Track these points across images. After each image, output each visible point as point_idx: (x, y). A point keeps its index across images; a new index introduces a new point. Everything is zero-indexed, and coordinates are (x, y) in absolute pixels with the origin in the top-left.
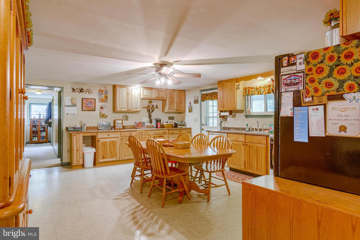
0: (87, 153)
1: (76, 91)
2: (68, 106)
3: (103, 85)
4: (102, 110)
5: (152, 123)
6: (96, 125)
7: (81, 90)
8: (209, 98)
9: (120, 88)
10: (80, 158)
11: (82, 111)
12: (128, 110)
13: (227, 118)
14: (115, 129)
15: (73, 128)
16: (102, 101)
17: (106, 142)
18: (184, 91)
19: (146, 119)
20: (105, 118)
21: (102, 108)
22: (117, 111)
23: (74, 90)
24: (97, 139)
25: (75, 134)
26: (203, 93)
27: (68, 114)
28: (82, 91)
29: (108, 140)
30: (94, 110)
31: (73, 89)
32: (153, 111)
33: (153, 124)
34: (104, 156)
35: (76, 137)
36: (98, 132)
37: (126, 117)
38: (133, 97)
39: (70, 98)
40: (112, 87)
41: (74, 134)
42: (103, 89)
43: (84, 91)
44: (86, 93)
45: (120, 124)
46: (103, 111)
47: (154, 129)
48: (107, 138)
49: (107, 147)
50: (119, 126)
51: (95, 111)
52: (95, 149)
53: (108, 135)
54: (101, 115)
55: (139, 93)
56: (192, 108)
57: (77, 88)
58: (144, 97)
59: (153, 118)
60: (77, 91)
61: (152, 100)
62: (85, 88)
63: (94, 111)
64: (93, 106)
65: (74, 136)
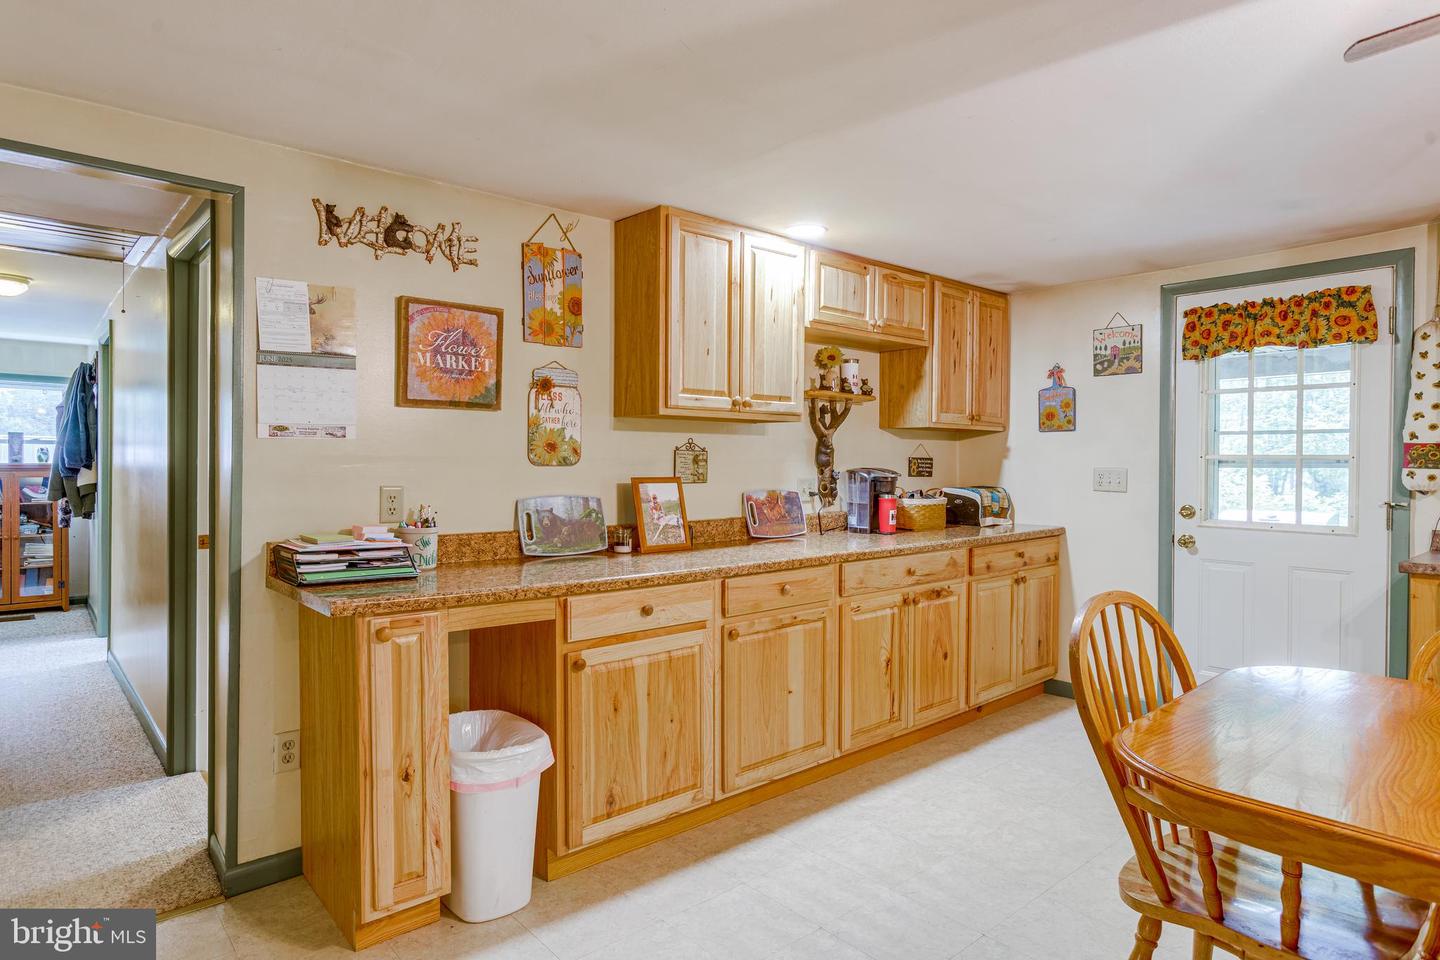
0: (488, 787)
1: (354, 229)
2: (287, 359)
3: (554, 210)
4: (544, 401)
5: (834, 496)
7: (396, 233)
9: (690, 239)
10: (430, 839)
11: (397, 404)
12: (734, 403)
14: (636, 550)
15: (341, 553)
16: (543, 330)
17: (628, 672)
18: (1003, 295)
19: (799, 476)
20: (564, 462)
21: (544, 385)
22: (670, 412)
23: (332, 221)
24: (560, 649)
25: (386, 621)
27: (282, 429)
28: (400, 235)
29: (639, 654)
30: (489, 401)
31: (329, 209)
32: (838, 419)
33: (839, 506)
34: (617, 790)
35: (398, 649)
36: (571, 591)
37: (696, 461)
38: (768, 310)
39: (300, 291)
41: (377, 622)
42: (551, 238)
43: (418, 239)
44: (429, 260)
45: (669, 509)
46: (553, 414)
48: (632, 637)
49: (634, 710)
50: (662, 523)
51: (497, 407)
52: (544, 740)
53: (646, 611)
54: (540, 442)
55: (798, 285)
56: (1070, 404)
57: (361, 211)
58: (828, 316)
59: (840, 466)
60: (360, 237)
62: (423, 218)
63: (487, 406)
64: (482, 365)
65: (380, 636)
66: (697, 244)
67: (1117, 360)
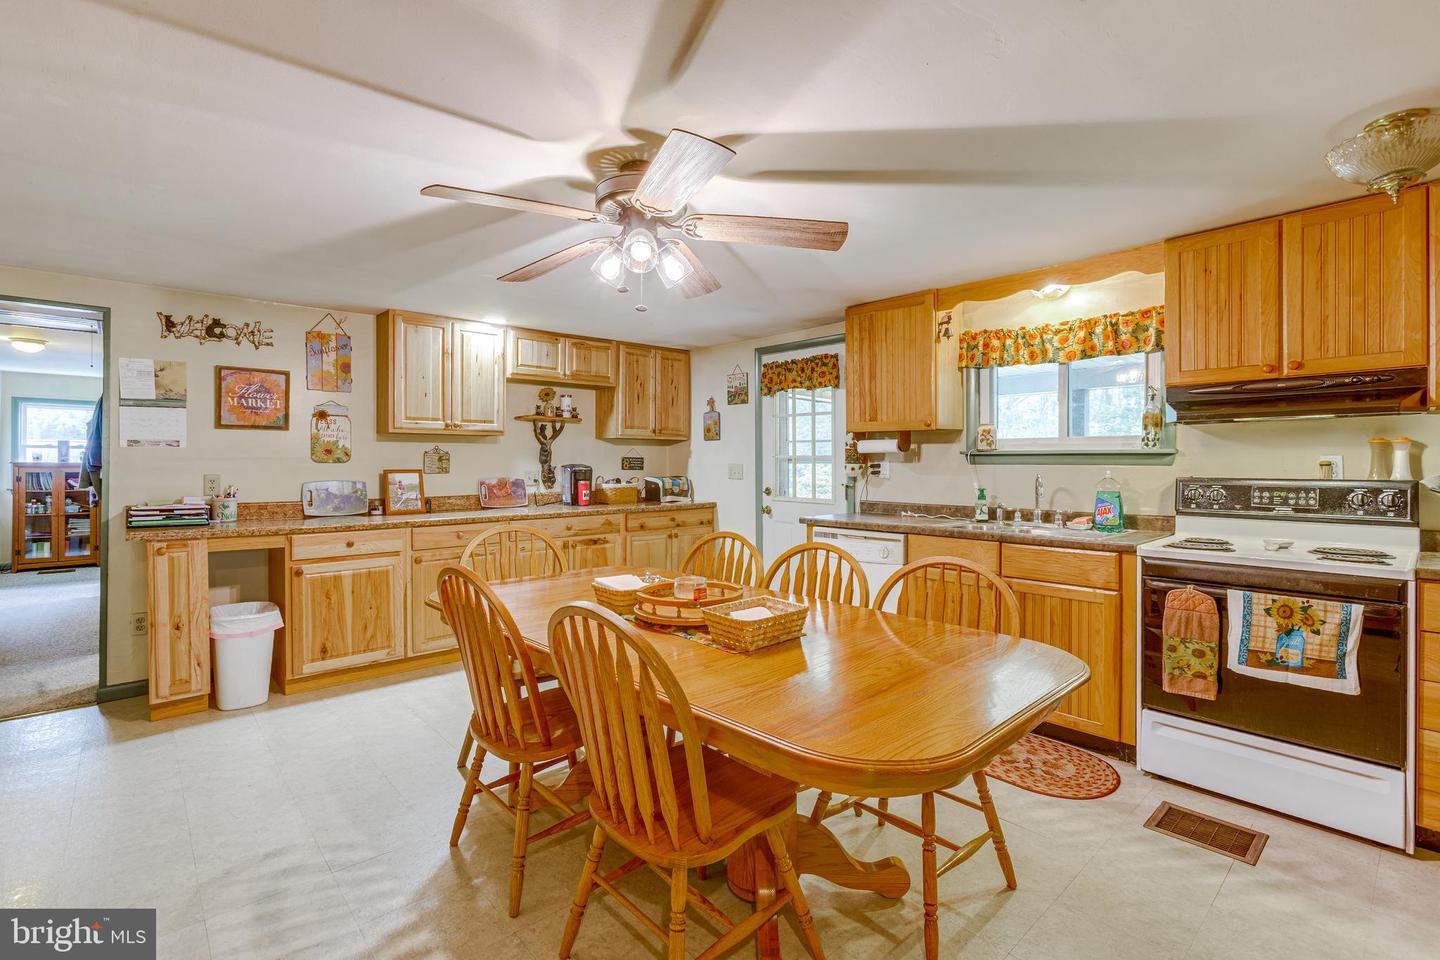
0: (230, 636)
1: (185, 329)
2: (139, 403)
3: (331, 311)
4: (322, 424)
5: (553, 482)
6: (292, 496)
7: (214, 330)
8: (799, 379)
9: (411, 329)
10: (194, 662)
11: (216, 427)
12: (447, 426)
13: (879, 466)
14: (384, 513)
15: (161, 511)
16: (323, 382)
17: (337, 579)
18: (686, 352)
19: (527, 469)
20: (339, 460)
21: (322, 415)
22: (397, 431)
23: (170, 324)
24: (288, 564)
25: (164, 544)
26: (768, 359)
27: (137, 442)
28: (217, 331)
29: (346, 569)
30: (283, 424)
31: (168, 318)
32: (556, 433)
33: (557, 488)
34: (328, 645)
35: (171, 559)
36: (292, 532)
37: (440, 459)
38: (474, 367)
39: (149, 365)
40: (371, 320)
41: (157, 545)
42: (328, 327)
43: (231, 332)
44: (239, 344)
45: (411, 488)
46: (329, 432)
47: (566, 510)
48: (343, 558)
49: (341, 603)
50: (404, 497)
51: (287, 429)
52: (277, 612)
53: (350, 545)
54: (319, 450)
55: (499, 351)
56: (718, 423)
57: (190, 318)
58: (523, 370)
59: (556, 462)
60: (190, 333)
61: (555, 389)
62: (233, 319)
63: (280, 428)
64: (276, 404)
65: (159, 552)
66: (416, 331)
67: (737, 396)
